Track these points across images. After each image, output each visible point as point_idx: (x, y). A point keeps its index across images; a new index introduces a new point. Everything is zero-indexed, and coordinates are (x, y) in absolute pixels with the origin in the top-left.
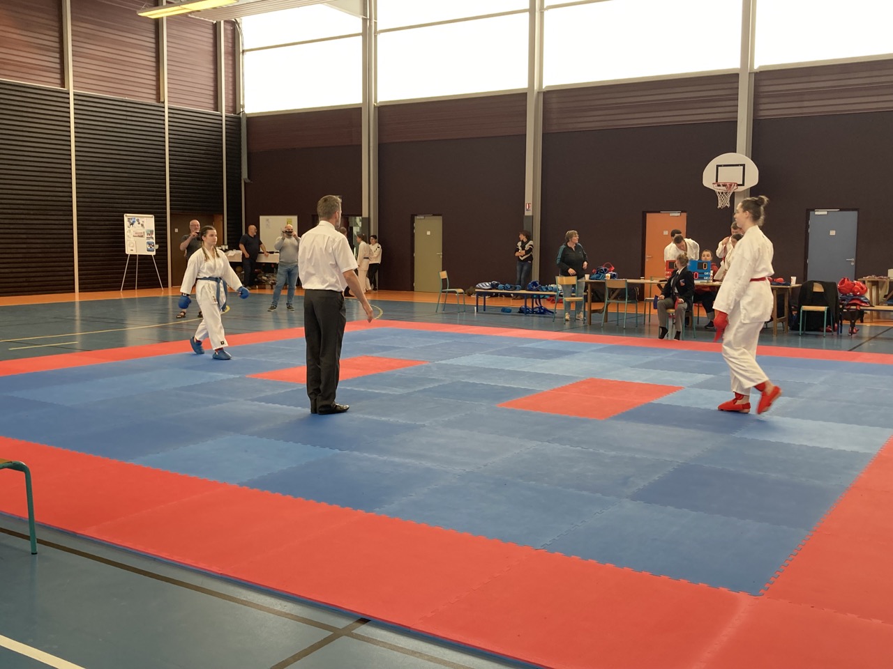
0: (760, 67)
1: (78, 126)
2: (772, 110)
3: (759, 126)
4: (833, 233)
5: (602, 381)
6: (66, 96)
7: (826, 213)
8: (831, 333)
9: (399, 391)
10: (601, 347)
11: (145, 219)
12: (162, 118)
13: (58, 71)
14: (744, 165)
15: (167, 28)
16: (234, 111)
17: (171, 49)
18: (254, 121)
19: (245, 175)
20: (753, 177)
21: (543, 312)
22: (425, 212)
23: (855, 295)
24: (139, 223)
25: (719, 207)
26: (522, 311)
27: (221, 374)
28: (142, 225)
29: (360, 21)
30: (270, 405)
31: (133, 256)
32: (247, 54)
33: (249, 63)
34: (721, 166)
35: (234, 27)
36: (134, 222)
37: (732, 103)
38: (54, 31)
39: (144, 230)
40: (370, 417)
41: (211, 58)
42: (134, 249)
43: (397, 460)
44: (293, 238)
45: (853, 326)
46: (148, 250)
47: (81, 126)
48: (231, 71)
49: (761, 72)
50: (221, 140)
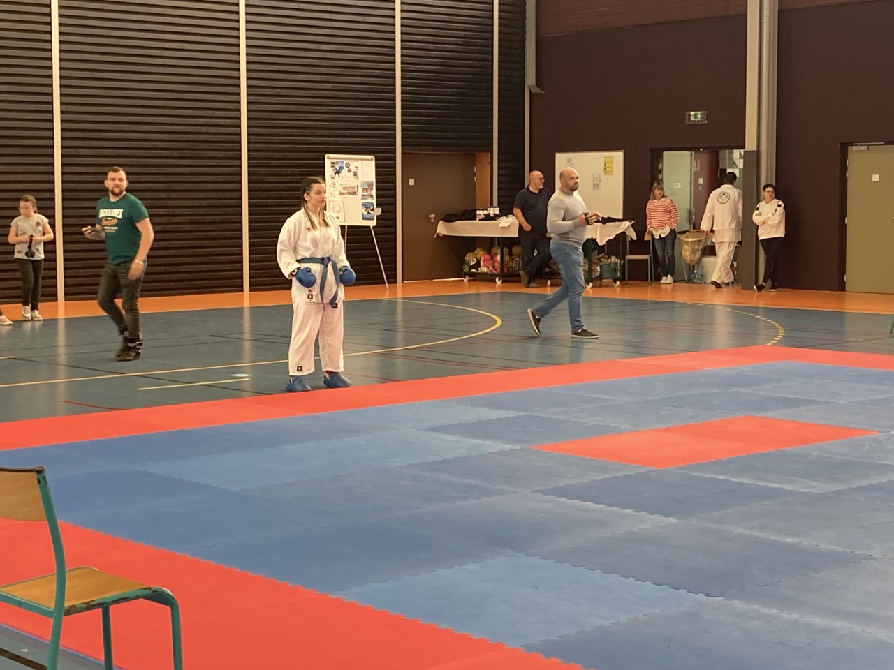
9: (819, 487)
11: (359, 164)
19: (530, 79)
22: (869, 139)
24: (349, 171)
27: (488, 443)
28: (355, 174)
30: (576, 502)
36: (341, 168)
39: (358, 182)
40: (764, 535)
42: (341, 215)
43: (817, 621)
46: (364, 218)
50: (492, 18)
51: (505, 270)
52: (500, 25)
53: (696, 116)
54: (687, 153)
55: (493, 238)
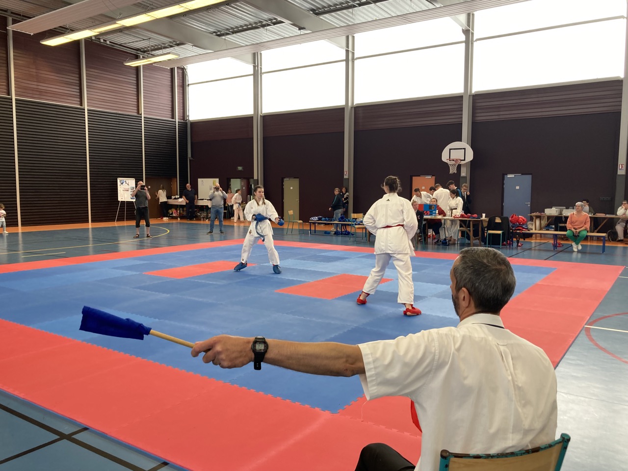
0: (475, 92)
1: (90, 128)
2: (482, 117)
3: (475, 126)
4: (518, 188)
5: (348, 275)
6: (83, 111)
7: (514, 176)
8: (505, 246)
10: (364, 255)
11: (129, 181)
12: (140, 123)
13: (79, 97)
14: (465, 149)
15: (143, 72)
16: (184, 119)
17: (145, 84)
18: (195, 124)
19: (189, 155)
20: (470, 156)
21: (347, 234)
22: (289, 176)
23: (520, 224)
24: (126, 183)
25: (451, 172)
26: (336, 233)
28: (128, 184)
29: (252, 67)
30: (142, 291)
31: (123, 202)
32: (190, 86)
33: (191, 91)
34: (452, 149)
35: (183, 71)
36: (123, 182)
37: (460, 113)
38: (76, 74)
39: (130, 187)
41: (170, 89)
42: (123, 198)
44: (220, 192)
45: (518, 242)
46: (131, 199)
47: (92, 128)
48: (181, 96)
49: (476, 95)
50: (176, 135)
51: (181, 215)
52: (178, 138)
53: (240, 168)
54: (239, 180)
55: (178, 205)
